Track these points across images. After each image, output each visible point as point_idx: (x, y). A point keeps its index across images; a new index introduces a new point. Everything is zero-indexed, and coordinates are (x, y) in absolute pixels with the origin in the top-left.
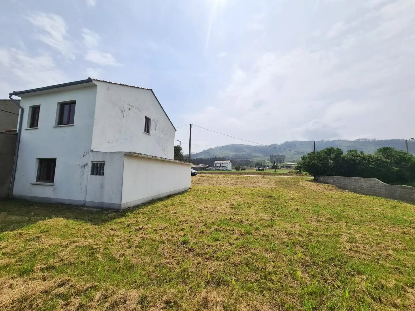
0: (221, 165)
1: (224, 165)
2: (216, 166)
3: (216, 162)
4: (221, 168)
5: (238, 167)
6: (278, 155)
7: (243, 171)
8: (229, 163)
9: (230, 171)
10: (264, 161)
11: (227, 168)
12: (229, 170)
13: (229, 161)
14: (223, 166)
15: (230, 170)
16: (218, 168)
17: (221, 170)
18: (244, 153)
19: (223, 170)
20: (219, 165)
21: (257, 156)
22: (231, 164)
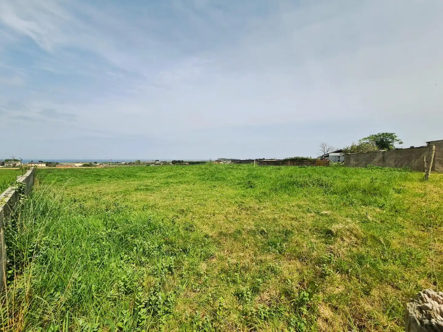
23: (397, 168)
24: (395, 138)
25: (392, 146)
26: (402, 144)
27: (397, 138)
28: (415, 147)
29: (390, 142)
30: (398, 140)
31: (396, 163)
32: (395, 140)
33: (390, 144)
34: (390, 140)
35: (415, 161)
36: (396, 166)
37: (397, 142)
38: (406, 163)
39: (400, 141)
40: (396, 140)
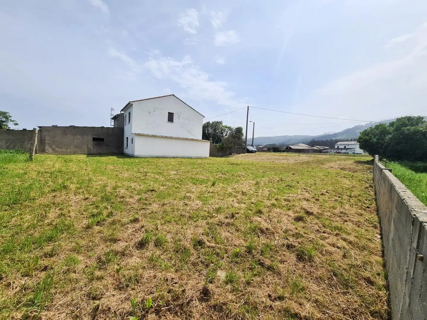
0: (345, 147)
1: (350, 147)
2: (338, 148)
3: (339, 143)
4: (345, 151)
11: (354, 151)
13: (356, 142)
14: (347, 149)
20: (343, 147)
22: (359, 145)
23: (9, 150)
24: (9, 118)
25: (7, 126)
26: (17, 125)
27: (12, 119)
28: (27, 130)
29: (4, 122)
30: (13, 121)
31: (8, 144)
32: (9, 120)
33: (4, 123)
34: (4, 119)
35: (28, 143)
36: (7, 148)
37: (12, 123)
38: (19, 145)
39: (15, 122)
40: (11, 120)
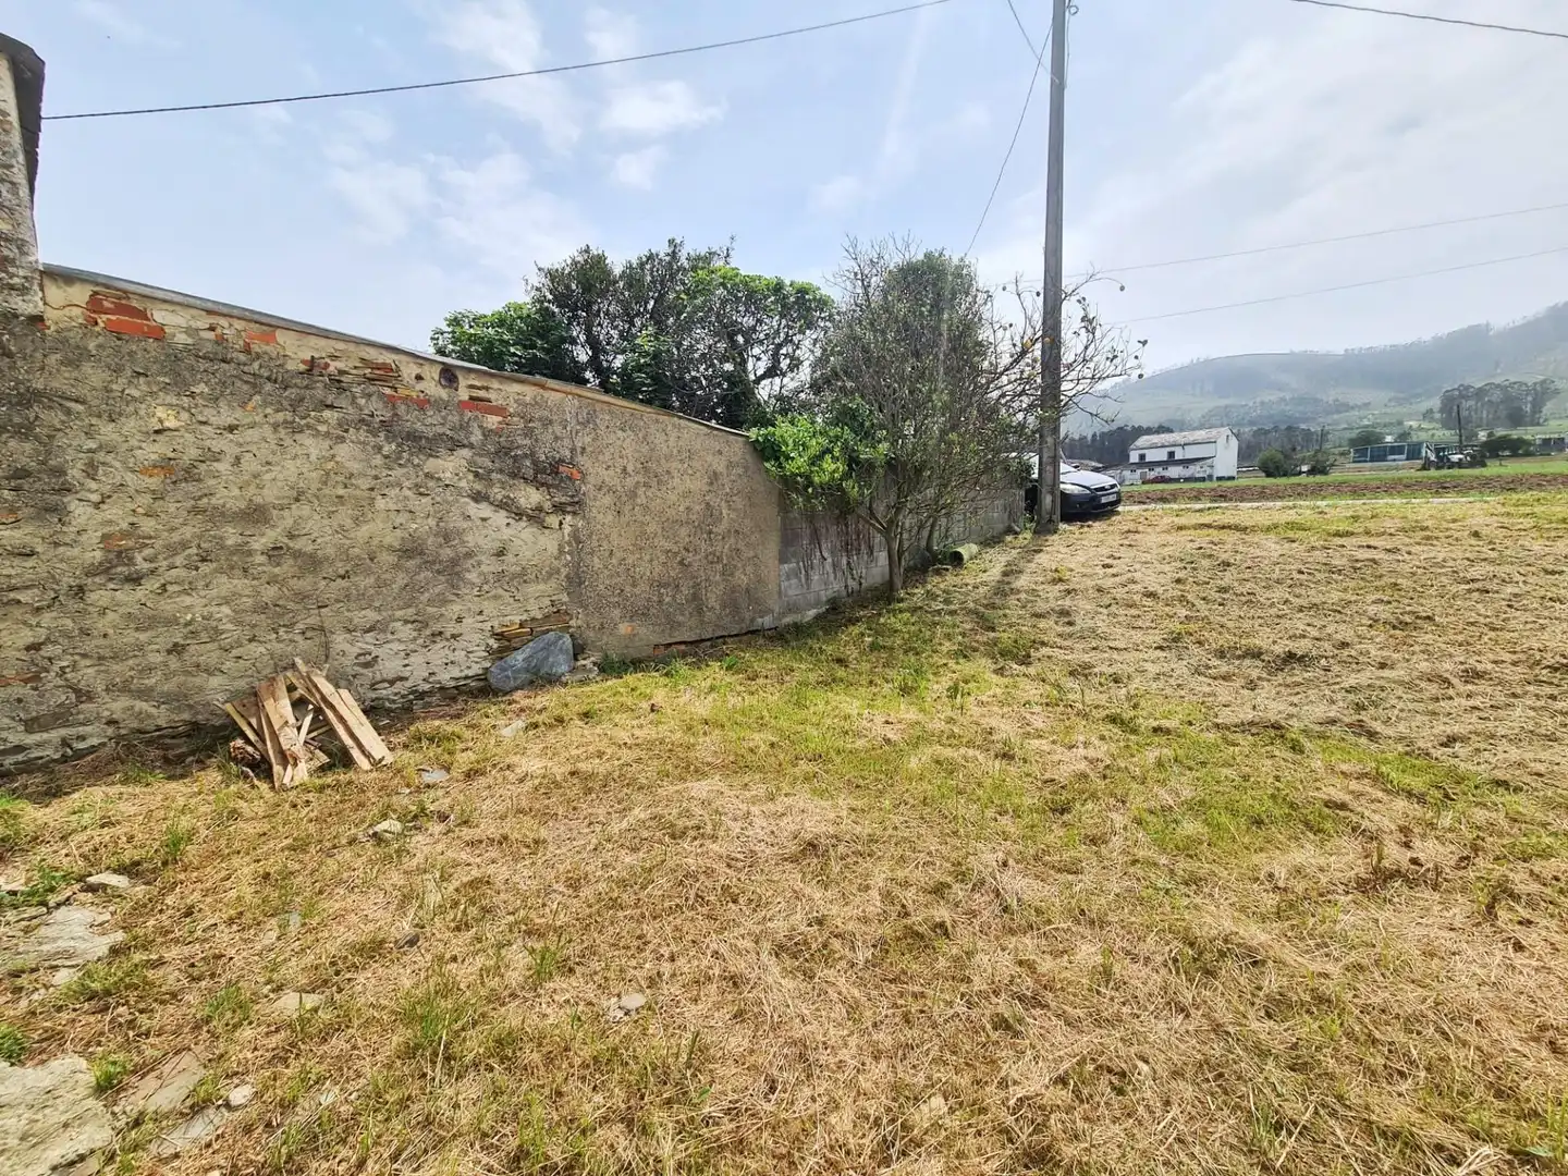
0: (1171, 454)
2: (1144, 462)
4: (1174, 472)
5: (1280, 456)
6: (1498, 386)
7: (1319, 478)
8: (1221, 441)
9: (1229, 483)
10: (1400, 423)
11: (1211, 467)
12: (1219, 479)
13: (1225, 431)
14: (1186, 462)
15: (1231, 478)
16: (1158, 471)
17: (1177, 480)
18: (1270, 397)
19: (1187, 480)
20: (1162, 455)
21: (1351, 404)
22: (1234, 443)
